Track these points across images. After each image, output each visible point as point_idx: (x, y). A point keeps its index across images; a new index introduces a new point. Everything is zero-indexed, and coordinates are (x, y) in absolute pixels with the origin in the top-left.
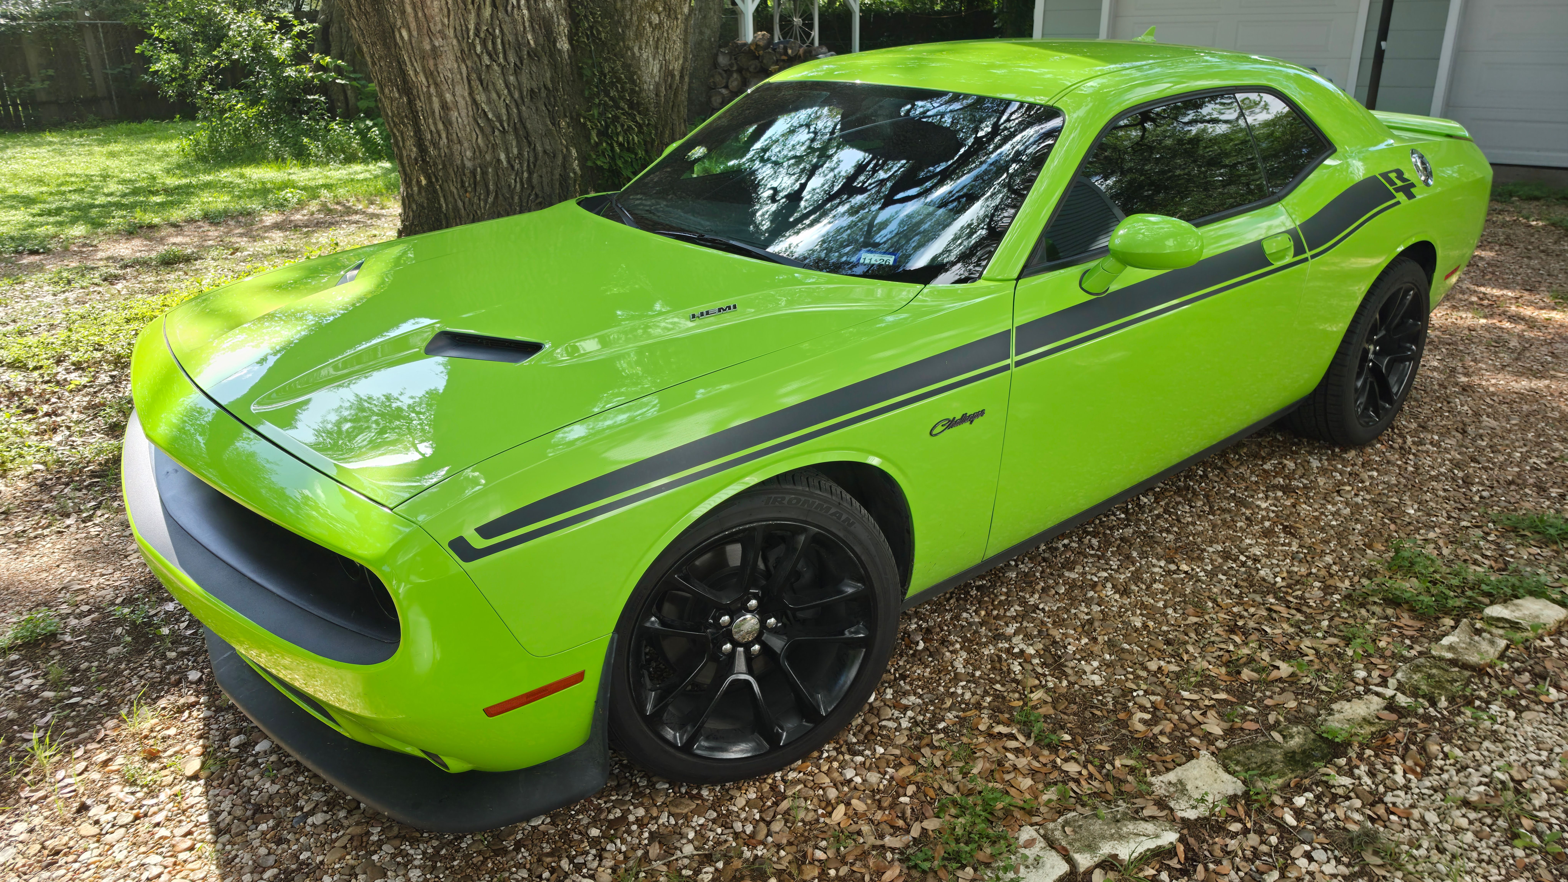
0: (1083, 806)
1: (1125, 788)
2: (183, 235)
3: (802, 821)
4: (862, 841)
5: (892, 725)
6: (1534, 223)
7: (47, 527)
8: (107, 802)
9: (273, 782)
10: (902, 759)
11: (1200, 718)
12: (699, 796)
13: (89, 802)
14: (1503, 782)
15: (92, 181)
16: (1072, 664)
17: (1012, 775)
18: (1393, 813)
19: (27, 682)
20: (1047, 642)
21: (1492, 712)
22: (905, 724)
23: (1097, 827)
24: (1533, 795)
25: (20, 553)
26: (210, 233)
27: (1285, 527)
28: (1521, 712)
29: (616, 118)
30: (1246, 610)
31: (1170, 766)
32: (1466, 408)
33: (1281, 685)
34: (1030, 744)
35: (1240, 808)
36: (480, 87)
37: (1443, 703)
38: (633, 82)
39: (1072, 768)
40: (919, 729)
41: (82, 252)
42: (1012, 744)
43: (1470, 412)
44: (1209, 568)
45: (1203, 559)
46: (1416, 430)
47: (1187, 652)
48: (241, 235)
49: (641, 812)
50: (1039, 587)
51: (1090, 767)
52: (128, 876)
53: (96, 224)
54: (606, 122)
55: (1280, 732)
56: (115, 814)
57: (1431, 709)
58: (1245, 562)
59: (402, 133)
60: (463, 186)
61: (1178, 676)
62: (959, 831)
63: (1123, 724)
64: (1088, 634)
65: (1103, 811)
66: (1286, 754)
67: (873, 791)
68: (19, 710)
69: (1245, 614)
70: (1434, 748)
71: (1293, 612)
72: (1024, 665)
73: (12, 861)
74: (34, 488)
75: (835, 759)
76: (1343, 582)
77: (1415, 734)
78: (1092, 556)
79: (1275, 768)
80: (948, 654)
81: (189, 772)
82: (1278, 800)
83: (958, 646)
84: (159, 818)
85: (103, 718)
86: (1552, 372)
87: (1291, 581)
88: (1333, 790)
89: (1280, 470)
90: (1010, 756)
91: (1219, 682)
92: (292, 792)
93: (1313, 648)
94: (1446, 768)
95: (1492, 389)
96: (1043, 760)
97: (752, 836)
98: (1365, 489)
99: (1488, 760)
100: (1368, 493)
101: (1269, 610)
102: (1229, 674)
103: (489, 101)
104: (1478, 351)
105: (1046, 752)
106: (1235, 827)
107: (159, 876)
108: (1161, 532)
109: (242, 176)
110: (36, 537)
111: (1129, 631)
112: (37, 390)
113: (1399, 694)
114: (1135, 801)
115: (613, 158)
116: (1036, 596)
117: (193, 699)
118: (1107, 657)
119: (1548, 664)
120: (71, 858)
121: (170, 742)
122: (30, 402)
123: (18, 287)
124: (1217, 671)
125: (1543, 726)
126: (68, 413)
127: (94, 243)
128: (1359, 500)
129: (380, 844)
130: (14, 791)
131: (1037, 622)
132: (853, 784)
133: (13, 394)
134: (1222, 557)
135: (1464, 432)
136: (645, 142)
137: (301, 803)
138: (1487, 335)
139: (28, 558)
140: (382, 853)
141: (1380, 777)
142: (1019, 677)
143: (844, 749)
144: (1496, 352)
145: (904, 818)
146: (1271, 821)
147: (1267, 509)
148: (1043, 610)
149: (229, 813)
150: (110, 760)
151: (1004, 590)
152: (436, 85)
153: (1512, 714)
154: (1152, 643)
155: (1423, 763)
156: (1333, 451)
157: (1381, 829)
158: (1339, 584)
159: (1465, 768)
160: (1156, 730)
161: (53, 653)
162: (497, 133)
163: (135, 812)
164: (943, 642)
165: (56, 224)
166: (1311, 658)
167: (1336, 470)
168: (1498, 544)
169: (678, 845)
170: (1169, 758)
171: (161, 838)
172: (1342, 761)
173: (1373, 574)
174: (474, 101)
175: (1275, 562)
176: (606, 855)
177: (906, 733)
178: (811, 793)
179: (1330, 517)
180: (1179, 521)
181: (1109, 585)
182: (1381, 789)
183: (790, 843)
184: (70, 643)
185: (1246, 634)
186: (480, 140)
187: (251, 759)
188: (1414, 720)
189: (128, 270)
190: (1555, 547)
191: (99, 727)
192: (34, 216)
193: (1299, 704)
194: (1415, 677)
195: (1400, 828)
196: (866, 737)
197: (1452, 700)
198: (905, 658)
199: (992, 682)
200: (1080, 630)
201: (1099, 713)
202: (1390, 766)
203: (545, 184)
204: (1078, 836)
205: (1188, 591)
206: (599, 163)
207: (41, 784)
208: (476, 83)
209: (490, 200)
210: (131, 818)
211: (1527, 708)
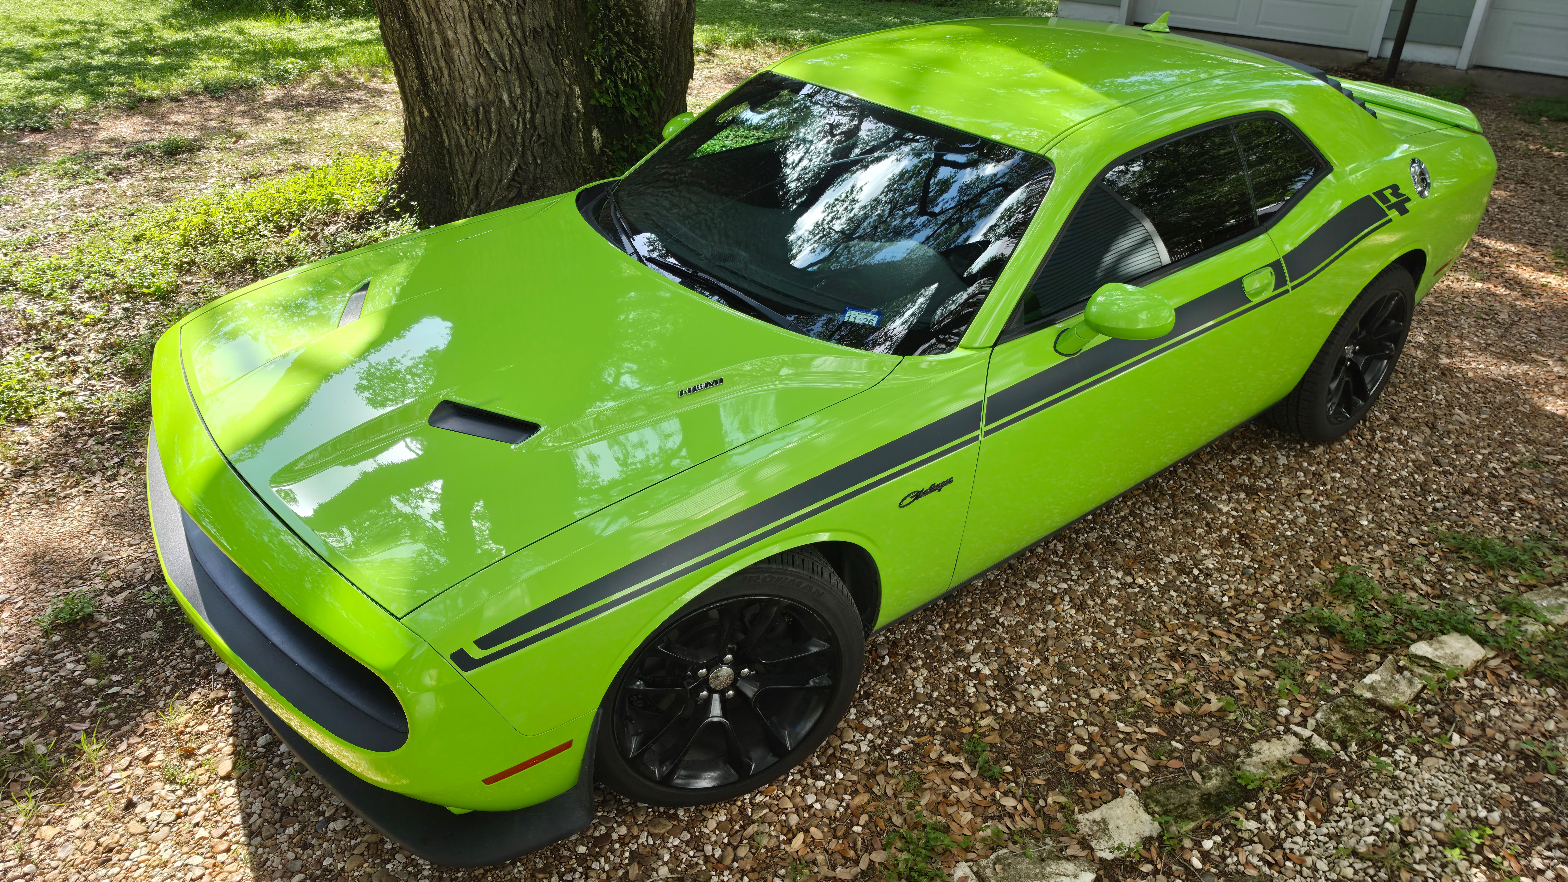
0: (1015, 843)
1: (1055, 826)
2: (185, 113)
3: (765, 847)
4: (816, 870)
5: (852, 748)
6: (1557, 154)
7: (75, 487)
8: (151, 799)
9: (297, 785)
10: (859, 787)
11: (1130, 754)
12: (675, 817)
13: (135, 799)
14: (1391, 833)
15: (87, 31)
16: (1021, 688)
17: (955, 808)
18: (1289, 859)
19: (70, 666)
20: (1002, 661)
21: (1397, 757)
22: (865, 748)
23: (1024, 866)
24: (1417, 848)
25: (51, 515)
26: (212, 111)
27: (1242, 536)
28: (1423, 758)
29: (620, 54)
30: (1190, 634)
31: (1096, 804)
32: (1441, 397)
33: (1209, 720)
34: (974, 775)
35: (1153, 850)
36: (482, 27)
37: (1354, 747)
38: (639, 14)
39: (1009, 802)
40: (877, 754)
41: (84, 131)
42: (959, 775)
43: (1444, 402)
44: (1163, 582)
45: (1159, 571)
46: (1387, 423)
47: (1129, 679)
48: (243, 114)
49: (623, 830)
50: (1001, 599)
51: (1025, 802)
52: (174, 876)
53: (95, 93)
54: (610, 58)
55: (1200, 772)
56: (158, 812)
57: (1342, 753)
58: (1197, 577)
59: (404, 63)
60: (465, 123)
61: (1117, 705)
62: (901, 867)
63: (1061, 756)
64: (1040, 653)
65: (1032, 851)
66: (1202, 795)
67: (830, 818)
68: (65, 699)
69: (1188, 637)
70: (1337, 795)
71: (1233, 637)
72: (979, 687)
73: (71, 857)
74: (59, 439)
75: (799, 783)
76: (1285, 604)
77: (1322, 779)
78: (1055, 563)
79: (1190, 810)
80: (910, 671)
81: (223, 772)
82: (1187, 843)
83: (920, 663)
84: (198, 818)
85: (141, 710)
86: (1534, 355)
87: (1237, 601)
88: (1239, 834)
89: (1246, 468)
90: (955, 788)
91: (1154, 714)
92: (315, 795)
93: (1245, 680)
94: (1344, 815)
95: (1470, 374)
96: (984, 793)
97: (720, 860)
98: (1325, 493)
99: (1384, 808)
100: (1328, 498)
101: (1211, 634)
102: (1163, 705)
103: (491, 41)
104: (1465, 322)
105: (988, 785)
106: (1147, 868)
107: (201, 877)
108: (1123, 538)
109: (240, 31)
110: (65, 497)
111: (1080, 653)
112: (53, 324)
113: (1315, 736)
114: (1062, 839)
115: (617, 96)
116: (998, 608)
117: (221, 694)
118: (1055, 681)
119: (1458, 708)
120: (123, 856)
121: (203, 739)
122: (48, 338)
123: (24, 180)
124: (1152, 701)
125: (1439, 774)
126: (85, 352)
127: (96, 120)
128: (1317, 506)
129: (393, 852)
130: (67, 785)
131: (996, 638)
132: (813, 810)
133: (31, 327)
134: (1177, 570)
135: (1433, 428)
136: (650, 77)
137: (323, 807)
138: (1480, 304)
139: (59, 522)
140: (396, 862)
141: (1284, 822)
142: (972, 700)
143: (807, 773)
144: (1484, 327)
145: (854, 848)
146: (1180, 864)
147: (1227, 513)
148: (1003, 624)
149: (260, 816)
150: (151, 755)
151: (969, 600)
152: (437, 21)
153: (1414, 759)
154: (1099, 667)
155: (1325, 810)
156: (1302, 446)
157: (1276, 874)
158: (1282, 607)
159: (1361, 816)
160: (1090, 764)
161: (91, 635)
162: (499, 73)
163: (177, 811)
164: (908, 657)
165: (55, 92)
166: (1241, 691)
167: (1301, 469)
168: (1438, 567)
169: (655, 866)
170: (1096, 795)
171: (201, 838)
172: (1252, 805)
173: (1314, 598)
174: (476, 40)
175: (1225, 577)
176: (591, 874)
177: (864, 757)
178: (775, 818)
179: (1286, 526)
180: (1142, 524)
181: (1067, 598)
182: (1283, 834)
183: (753, 870)
184: (106, 625)
185: (1186, 661)
186: (482, 79)
187: (277, 760)
188: (1324, 765)
189: (132, 161)
190: (1491, 574)
191: (139, 719)
192: (32, 78)
193: (1223, 741)
194: (1333, 718)
195: (1292, 875)
196: (828, 761)
197: (1361, 744)
198: (870, 675)
199: (948, 704)
200: (1034, 648)
201: (1039, 743)
202: (1293, 811)
203: (548, 124)
204: (1006, 874)
205: (1140, 608)
206: (602, 101)
207: (91, 779)
208: (478, 23)
209: (493, 139)
210: (173, 817)
211: (1429, 754)
